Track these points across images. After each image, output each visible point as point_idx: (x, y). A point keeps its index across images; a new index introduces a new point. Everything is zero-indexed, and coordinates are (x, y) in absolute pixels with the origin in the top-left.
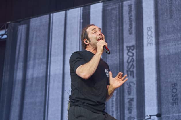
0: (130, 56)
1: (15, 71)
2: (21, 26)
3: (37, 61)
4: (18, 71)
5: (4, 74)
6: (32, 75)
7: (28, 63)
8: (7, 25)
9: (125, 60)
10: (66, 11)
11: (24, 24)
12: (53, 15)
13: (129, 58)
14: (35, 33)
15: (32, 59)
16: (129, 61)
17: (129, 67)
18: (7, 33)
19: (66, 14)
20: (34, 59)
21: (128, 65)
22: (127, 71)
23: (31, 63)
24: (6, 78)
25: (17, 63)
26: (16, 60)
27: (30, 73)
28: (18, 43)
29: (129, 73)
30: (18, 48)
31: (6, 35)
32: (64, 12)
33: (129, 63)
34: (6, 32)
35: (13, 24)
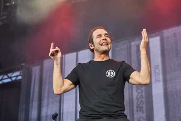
0: (139, 93)
2: (35, 67)
3: (50, 100)
4: (33, 110)
6: (46, 113)
7: (42, 102)
8: (22, 66)
9: (135, 96)
10: (77, 52)
11: (38, 65)
12: (65, 56)
13: (138, 95)
14: (48, 73)
15: (46, 98)
16: (138, 97)
17: (139, 103)
18: (22, 74)
19: (77, 55)
20: (48, 99)
21: (138, 101)
22: (137, 107)
23: (45, 102)
24: (22, 117)
25: (32, 102)
27: (44, 111)
28: (32, 84)
29: (139, 109)
30: (32, 88)
31: (21, 76)
32: (75, 54)
33: (138, 99)
34: (20, 73)
35: (27, 65)
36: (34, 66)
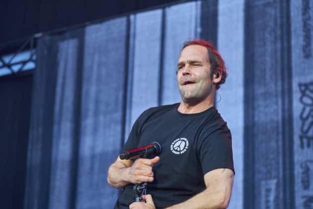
0: (305, 105)
1: (54, 140)
2: (66, 42)
3: (101, 118)
4: (62, 140)
5: (30, 147)
6: (93, 148)
7: (83, 123)
8: (36, 40)
9: (296, 113)
10: (164, 8)
11: (72, 37)
12: (135, 19)
13: (304, 109)
14: (96, 57)
15: (91, 113)
16: (305, 115)
17: (306, 128)
18: (34, 57)
19: (164, 17)
20: (96, 114)
21: (303, 124)
22: (301, 138)
23: (88, 123)
24: (34, 156)
25: (59, 124)
26: (56, 117)
27: (87, 144)
28: (60, 81)
29: (305, 141)
30: (59, 89)
31: (34, 61)
32: (159, 12)
33: (303, 120)
34: (32, 56)
35: (48, 38)
36: (63, 40)
